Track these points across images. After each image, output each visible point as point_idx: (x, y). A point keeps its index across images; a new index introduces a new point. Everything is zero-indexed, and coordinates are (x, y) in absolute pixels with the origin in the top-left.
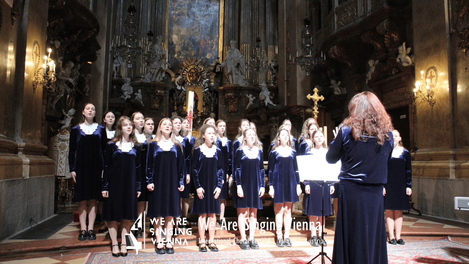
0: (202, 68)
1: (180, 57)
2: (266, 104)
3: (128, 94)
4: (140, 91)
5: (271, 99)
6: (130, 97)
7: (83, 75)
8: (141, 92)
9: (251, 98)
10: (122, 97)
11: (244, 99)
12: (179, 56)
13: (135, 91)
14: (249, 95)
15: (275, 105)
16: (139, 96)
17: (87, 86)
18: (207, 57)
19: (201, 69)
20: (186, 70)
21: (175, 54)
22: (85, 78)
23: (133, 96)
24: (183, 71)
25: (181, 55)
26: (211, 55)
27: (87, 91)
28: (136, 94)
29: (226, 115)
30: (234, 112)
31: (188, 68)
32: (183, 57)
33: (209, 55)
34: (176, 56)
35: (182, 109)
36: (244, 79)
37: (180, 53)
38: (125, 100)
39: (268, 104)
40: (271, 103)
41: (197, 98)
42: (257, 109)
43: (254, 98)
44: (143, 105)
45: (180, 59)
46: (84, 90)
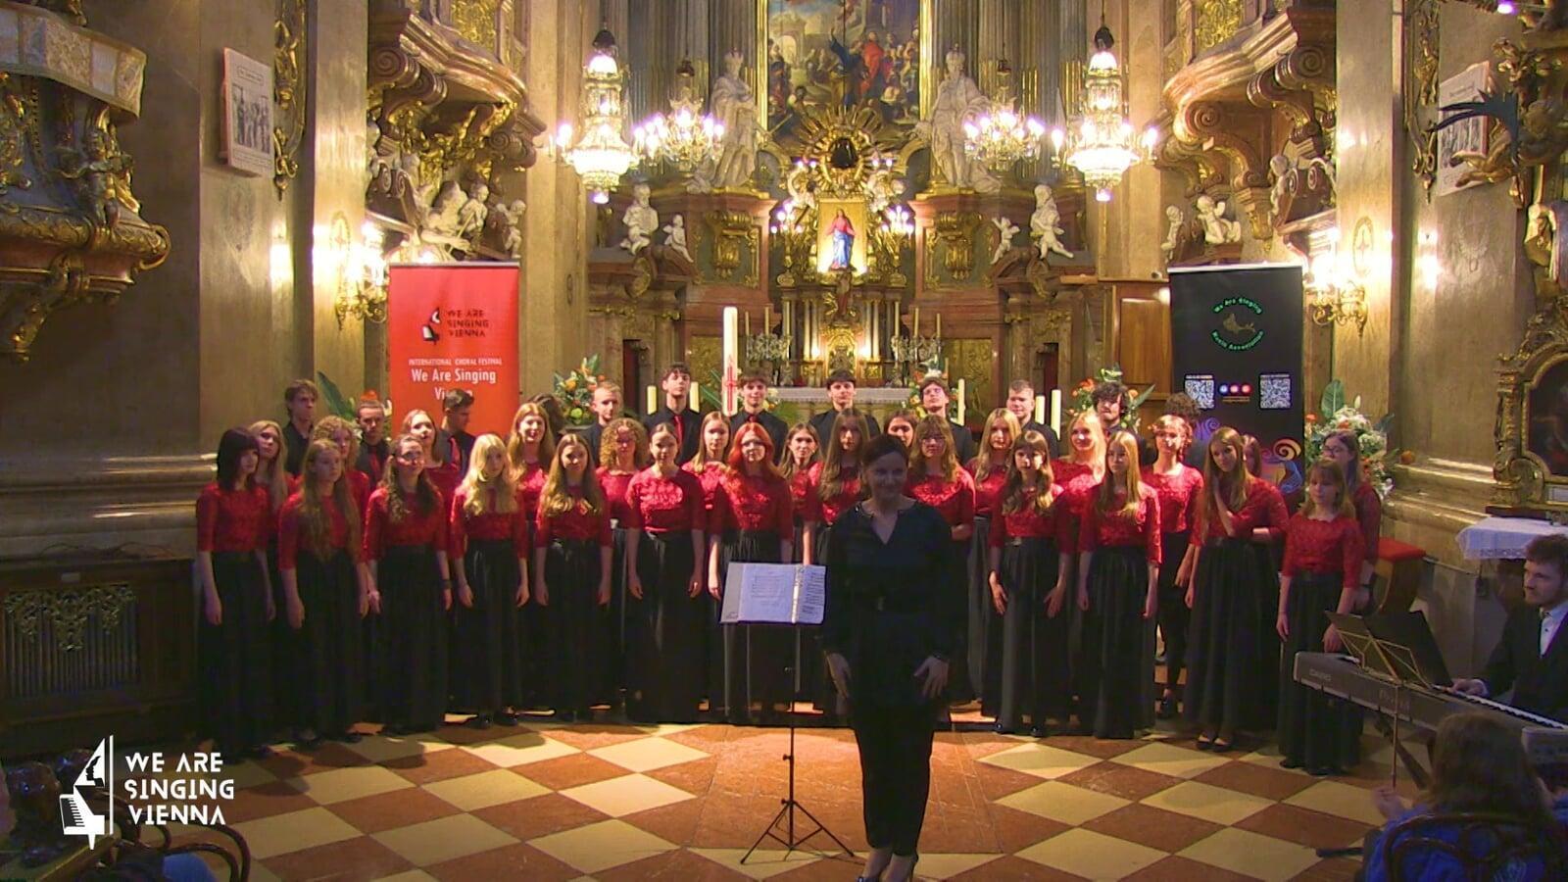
0: (866, 137)
1: (805, 103)
2: (1044, 251)
3: (642, 235)
4: (678, 219)
5: (1059, 238)
6: (646, 242)
7: (501, 207)
8: (681, 224)
9: (1007, 230)
10: (623, 245)
11: (989, 231)
12: (800, 100)
13: (665, 220)
14: (1000, 221)
15: (1071, 255)
16: (677, 233)
17: (515, 234)
18: (887, 100)
19: (864, 141)
20: (820, 145)
21: (789, 94)
22: (508, 214)
23: (658, 236)
24: (809, 148)
25: (807, 97)
26: (897, 92)
27: (516, 246)
28: (667, 229)
29: (937, 278)
30: (962, 269)
31: (825, 139)
32: (813, 104)
33: (892, 92)
34: (792, 99)
35: (808, 266)
36: (988, 170)
37: (805, 92)
38: (631, 254)
39: (1050, 250)
40: (1058, 248)
41: (850, 231)
42: (1023, 263)
43: (1016, 229)
44: (690, 260)
45: (805, 108)
46: (507, 246)
